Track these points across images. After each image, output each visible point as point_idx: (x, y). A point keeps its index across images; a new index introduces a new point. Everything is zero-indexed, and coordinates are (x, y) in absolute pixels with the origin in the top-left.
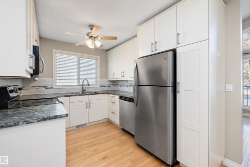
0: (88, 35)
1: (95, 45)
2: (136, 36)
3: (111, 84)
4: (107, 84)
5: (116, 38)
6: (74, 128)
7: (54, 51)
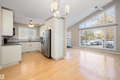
0: (30, 23)
1: (32, 26)
2: (44, 24)
3: (41, 38)
4: (39, 38)
5: (39, 24)
6: (26, 53)
7: (19, 27)
